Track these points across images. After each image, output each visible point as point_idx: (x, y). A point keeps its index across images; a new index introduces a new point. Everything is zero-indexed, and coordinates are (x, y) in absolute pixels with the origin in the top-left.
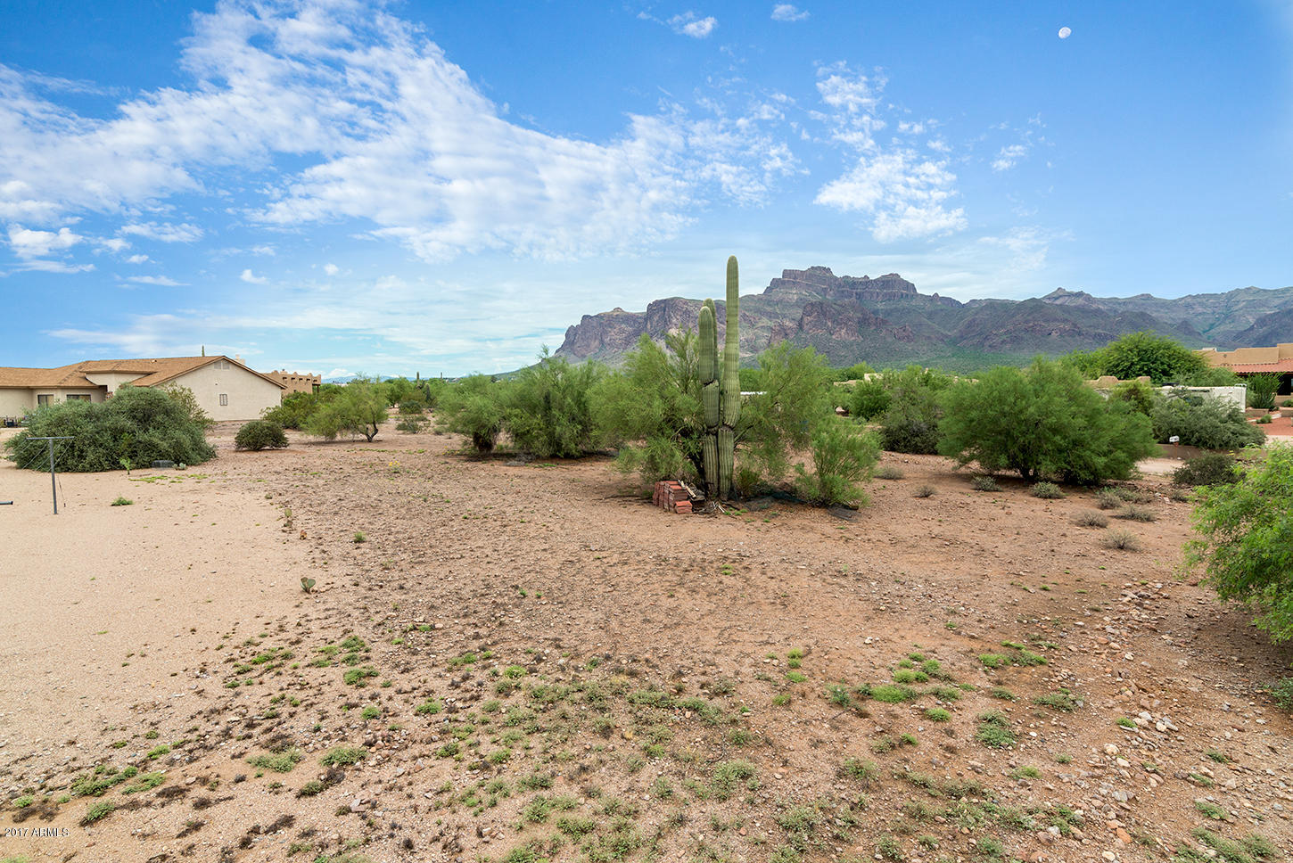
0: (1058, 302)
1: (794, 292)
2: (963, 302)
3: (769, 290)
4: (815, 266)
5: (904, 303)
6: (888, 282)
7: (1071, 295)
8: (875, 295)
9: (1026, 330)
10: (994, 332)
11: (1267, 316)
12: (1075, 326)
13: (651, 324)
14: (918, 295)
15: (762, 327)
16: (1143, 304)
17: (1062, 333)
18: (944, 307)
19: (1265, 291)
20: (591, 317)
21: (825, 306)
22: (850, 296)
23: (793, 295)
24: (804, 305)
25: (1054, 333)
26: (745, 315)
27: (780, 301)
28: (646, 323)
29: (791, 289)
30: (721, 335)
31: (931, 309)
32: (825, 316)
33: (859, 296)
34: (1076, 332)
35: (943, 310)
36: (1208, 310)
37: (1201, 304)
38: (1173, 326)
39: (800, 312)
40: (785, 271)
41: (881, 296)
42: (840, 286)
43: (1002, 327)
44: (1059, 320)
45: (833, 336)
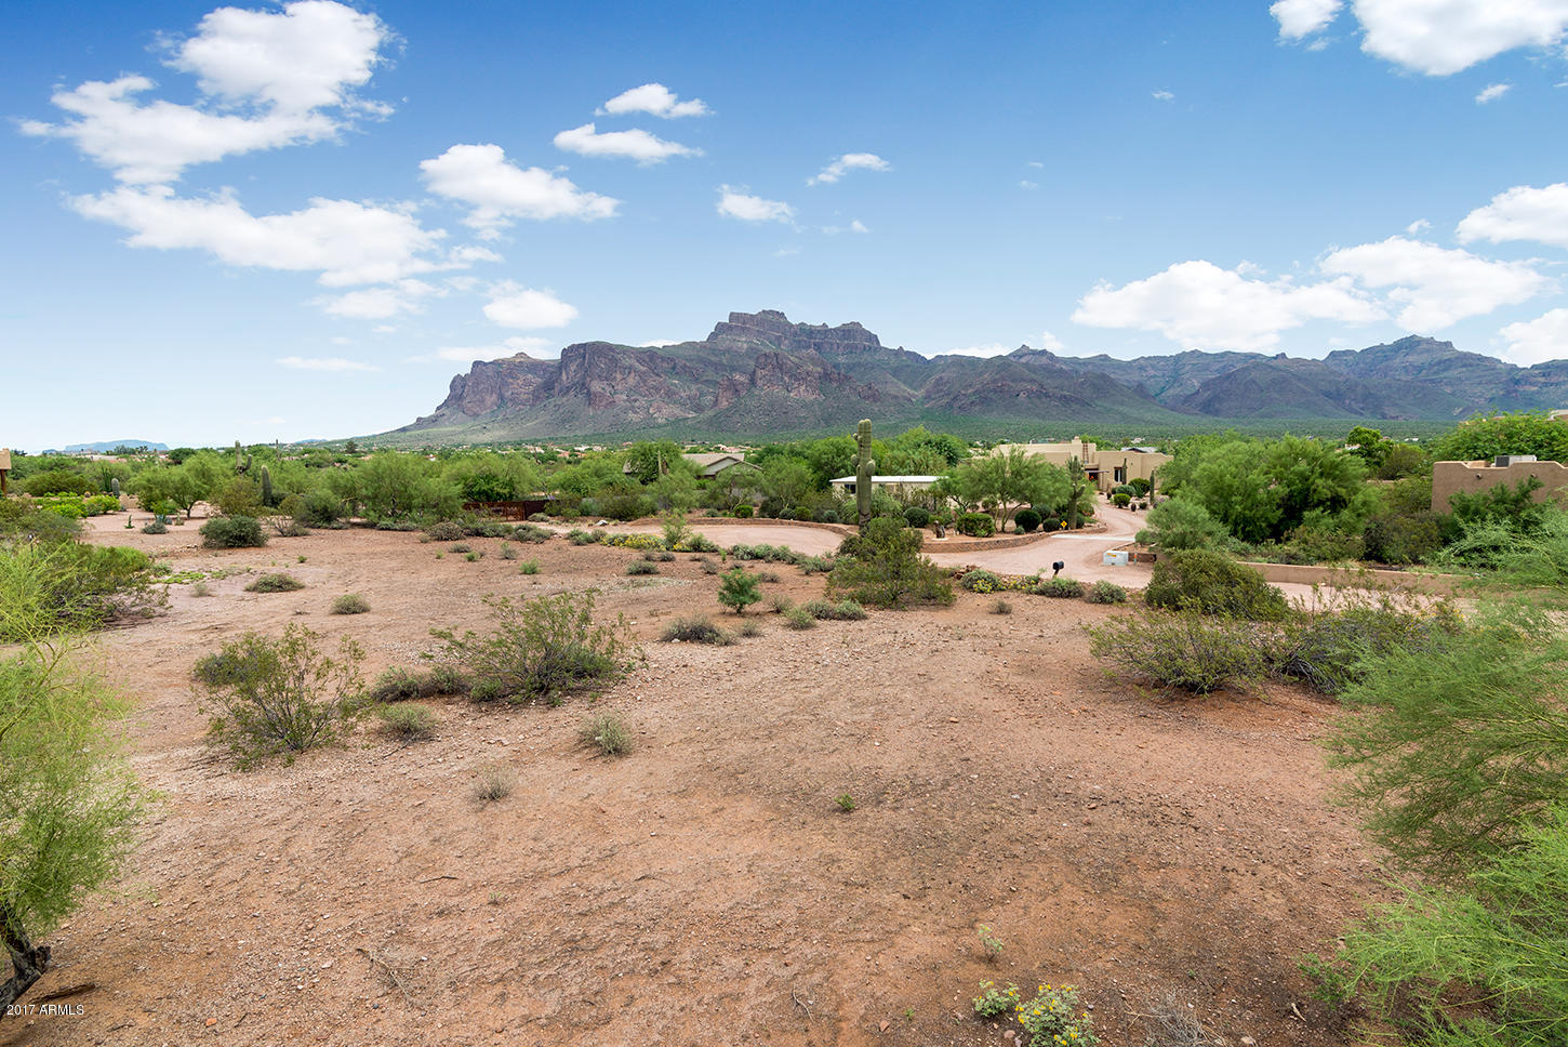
0: (1023, 360)
1: (744, 339)
2: (929, 357)
3: (713, 336)
4: (767, 309)
5: (866, 357)
6: (849, 331)
7: (1034, 353)
8: (835, 346)
9: (995, 391)
10: (963, 392)
11: (1210, 380)
12: (1042, 386)
13: (567, 374)
14: (881, 348)
15: (706, 381)
16: (1102, 365)
17: (1030, 393)
18: (909, 362)
19: (1207, 354)
20: (485, 364)
21: (780, 357)
22: (809, 347)
23: (742, 343)
24: (755, 356)
25: (1022, 394)
26: (685, 365)
27: (728, 350)
28: (561, 373)
29: (740, 335)
30: (658, 390)
31: (896, 364)
32: (781, 369)
33: (818, 347)
34: (1042, 394)
35: (908, 366)
36: (1160, 374)
37: (1153, 366)
38: (1130, 388)
39: (752, 363)
40: (732, 314)
41: (841, 348)
42: (795, 334)
43: (971, 386)
44: (1023, 380)
45: (792, 394)
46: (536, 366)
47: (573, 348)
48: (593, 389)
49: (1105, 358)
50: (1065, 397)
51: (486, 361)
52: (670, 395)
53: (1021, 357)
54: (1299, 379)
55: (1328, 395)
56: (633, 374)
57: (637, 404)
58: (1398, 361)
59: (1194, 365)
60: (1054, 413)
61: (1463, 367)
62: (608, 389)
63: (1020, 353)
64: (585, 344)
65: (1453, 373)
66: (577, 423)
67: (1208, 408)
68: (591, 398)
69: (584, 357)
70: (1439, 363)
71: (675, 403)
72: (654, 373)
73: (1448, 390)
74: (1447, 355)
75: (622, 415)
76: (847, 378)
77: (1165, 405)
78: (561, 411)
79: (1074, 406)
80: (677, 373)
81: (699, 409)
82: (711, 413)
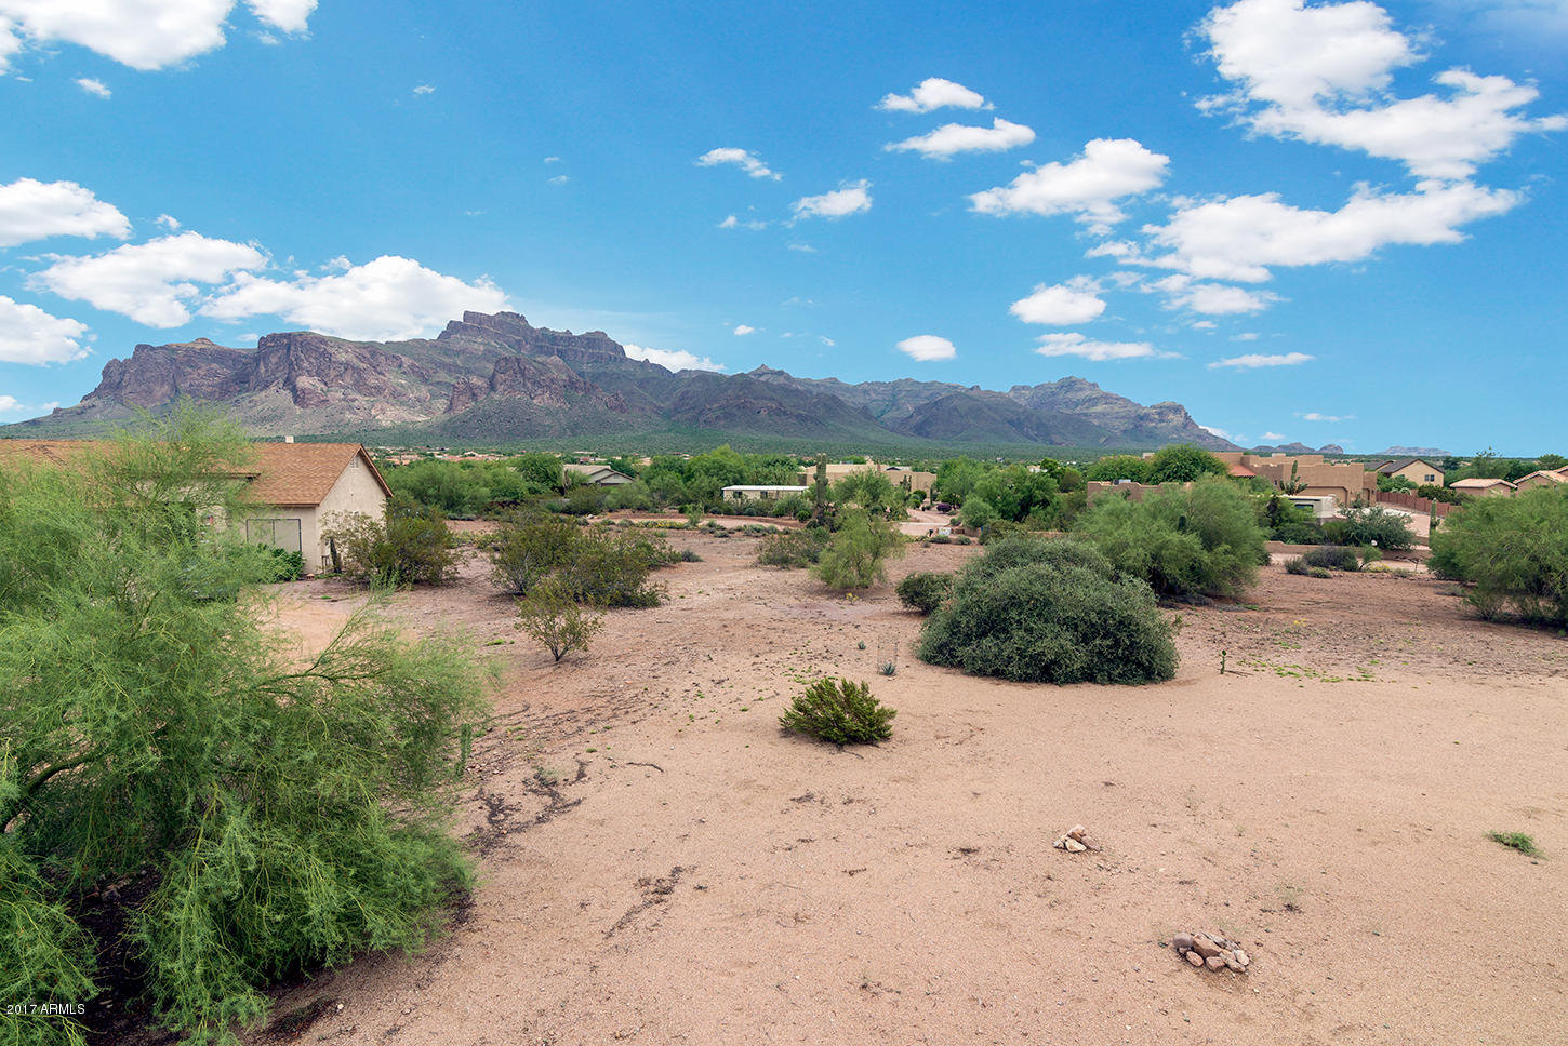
0: (763, 379)
1: (481, 341)
2: (675, 371)
3: (444, 335)
4: (506, 311)
5: (612, 368)
6: (594, 340)
7: (773, 373)
8: (580, 354)
9: (738, 407)
10: (709, 406)
11: (921, 406)
12: (780, 404)
13: (266, 366)
14: (627, 359)
15: (438, 382)
16: (832, 388)
17: (770, 410)
18: (656, 376)
19: (918, 383)
20: (152, 349)
21: (521, 362)
22: (552, 354)
23: (478, 345)
24: (495, 359)
25: (762, 411)
26: (413, 365)
27: (464, 352)
28: (258, 365)
29: (475, 337)
30: (381, 389)
31: (642, 377)
32: (523, 375)
33: (561, 354)
34: (781, 412)
35: (654, 378)
36: (880, 397)
37: (875, 391)
38: (856, 410)
39: (491, 367)
40: (466, 313)
41: (586, 357)
42: (537, 339)
43: (715, 401)
44: (765, 398)
45: (535, 401)
46: (223, 356)
47: (273, 337)
48: (300, 385)
49: (835, 381)
50: (801, 415)
51: (155, 345)
52: (396, 396)
53: (761, 375)
54: (990, 409)
55: (1011, 422)
57: (356, 404)
58: (1060, 397)
59: (908, 391)
60: (792, 430)
62: (320, 386)
63: (759, 372)
64: (290, 334)
66: (281, 422)
67: (920, 430)
68: (299, 397)
69: (289, 348)
70: (1090, 400)
71: (402, 404)
72: (376, 371)
73: (1096, 422)
75: (338, 416)
76: (593, 387)
77: (886, 427)
78: (260, 408)
79: (810, 425)
80: (404, 373)
81: (430, 412)
82: (443, 418)
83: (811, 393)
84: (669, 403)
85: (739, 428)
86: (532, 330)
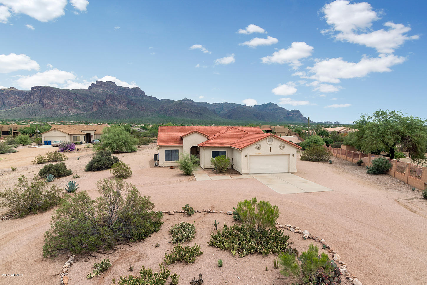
0: (185, 102)
1: (101, 90)
2: (160, 99)
3: (90, 87)
4: (109, 81)
5: (141, 98)
6: (136, 90)
7: (188, 100)
9: (178, 110)
10: (170, 110)
11: (230, 110)
12: (190, 109)
13: (33, 96)
14: (146, 95)
15: (88, 102)
16: (205, 105)
18: (154, 101)
19: (229, 104)
21: (114, 96)
22: (123, 94)
23: (101, 91)
24: (106, 95)
25: (185, 111)
26: (80, 96)
27: (96, 93)
28: (31, 96)
29: (100, 88)
30: (70, 104)
31: (150, 101)
32: (114, 100)
33: (126, 94)
34: (190, 111)
36: (219, 108)
37: (217, 106)
38: (212, 111)
39: (104, 97)
40: (97, 81)
41: (133, 95)
42: (119, 89)
43: (172, 108)
44: (185, 107)
45: (118, 108)
46: (19, 92)
47: (36, 87)
48: (45, 102)
49: (206, 103)
50: (196, 112)
52: (75, 106)
54: (249, 111)
55: (254, 115)
56: (61, 98)
57: (63, 108)
58: (267, 108)
59: (226, 106)
60: (194, 117)
61: (279, 110)
62: (51, 102)
63: (184, 100)
64: (41, 86)
65: (277, 111)
66: (38, 114)
67: (230, 117)
68: (44, 105)
69: (41, 91)
70: (275, 109)
71: (77, 108)
72: (69, 98)
73: (277, 115)
74: (277, 107)
75: (57, 112)
76: (136, 104)
77: (220, 116)
78: (31, 109)
79: (199, 115)
80: (77, 99)
81: (86, 111)
82: (90, 112)
83: (199, 106)
84: (158, 109)
85: (178, 116)
86: (117, 87)
